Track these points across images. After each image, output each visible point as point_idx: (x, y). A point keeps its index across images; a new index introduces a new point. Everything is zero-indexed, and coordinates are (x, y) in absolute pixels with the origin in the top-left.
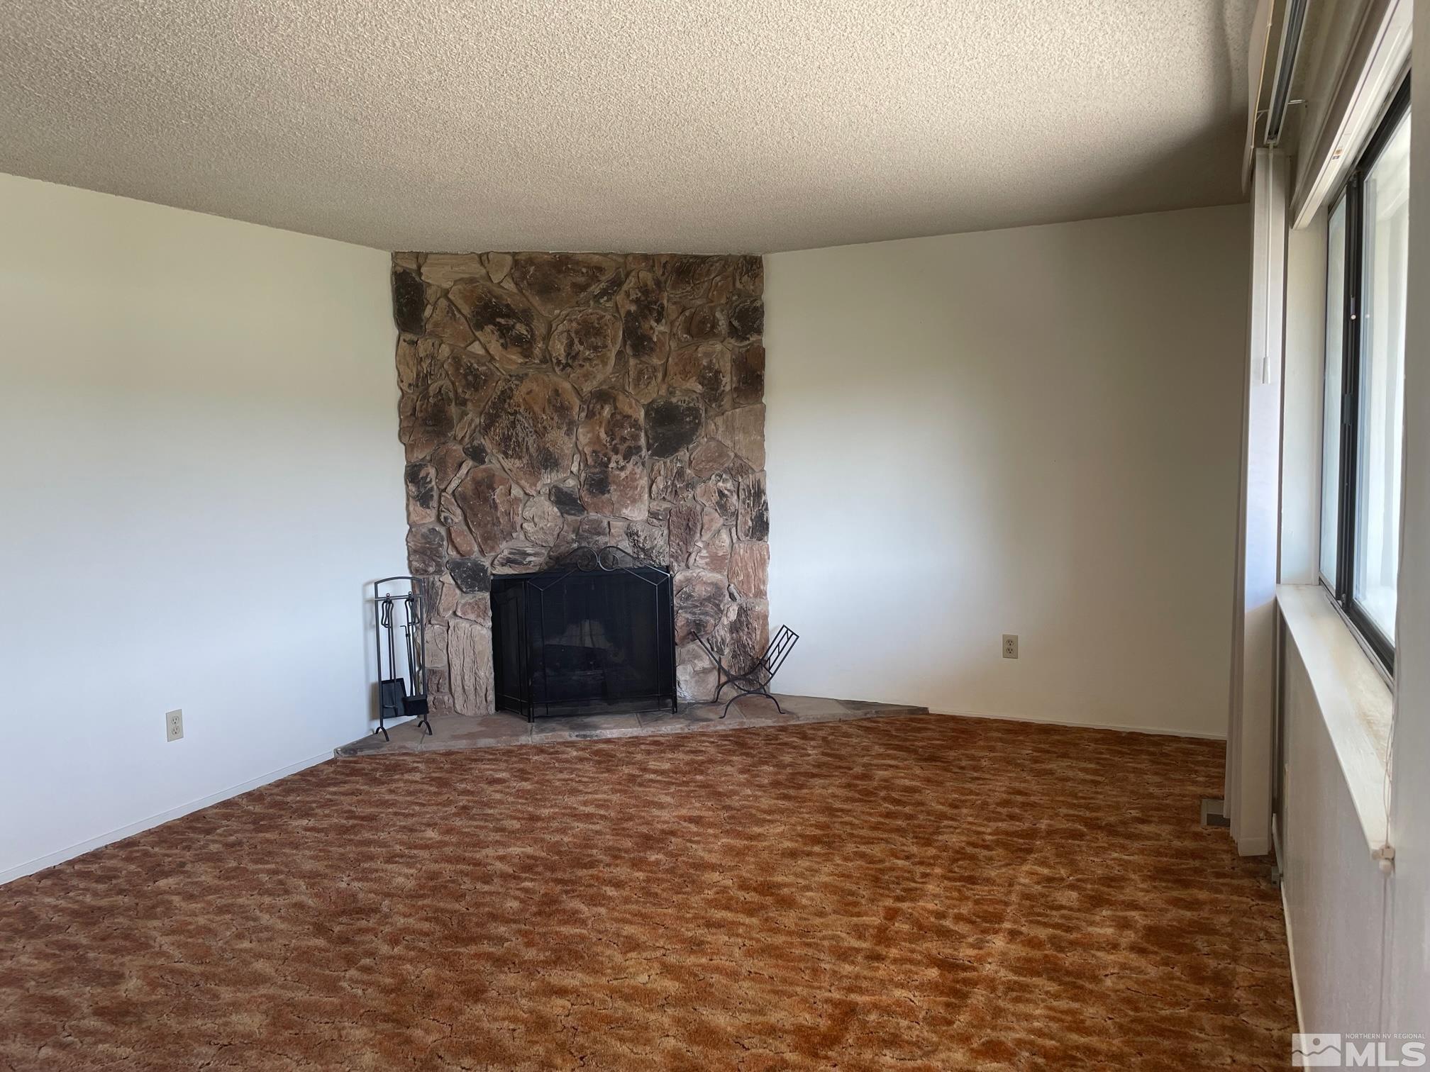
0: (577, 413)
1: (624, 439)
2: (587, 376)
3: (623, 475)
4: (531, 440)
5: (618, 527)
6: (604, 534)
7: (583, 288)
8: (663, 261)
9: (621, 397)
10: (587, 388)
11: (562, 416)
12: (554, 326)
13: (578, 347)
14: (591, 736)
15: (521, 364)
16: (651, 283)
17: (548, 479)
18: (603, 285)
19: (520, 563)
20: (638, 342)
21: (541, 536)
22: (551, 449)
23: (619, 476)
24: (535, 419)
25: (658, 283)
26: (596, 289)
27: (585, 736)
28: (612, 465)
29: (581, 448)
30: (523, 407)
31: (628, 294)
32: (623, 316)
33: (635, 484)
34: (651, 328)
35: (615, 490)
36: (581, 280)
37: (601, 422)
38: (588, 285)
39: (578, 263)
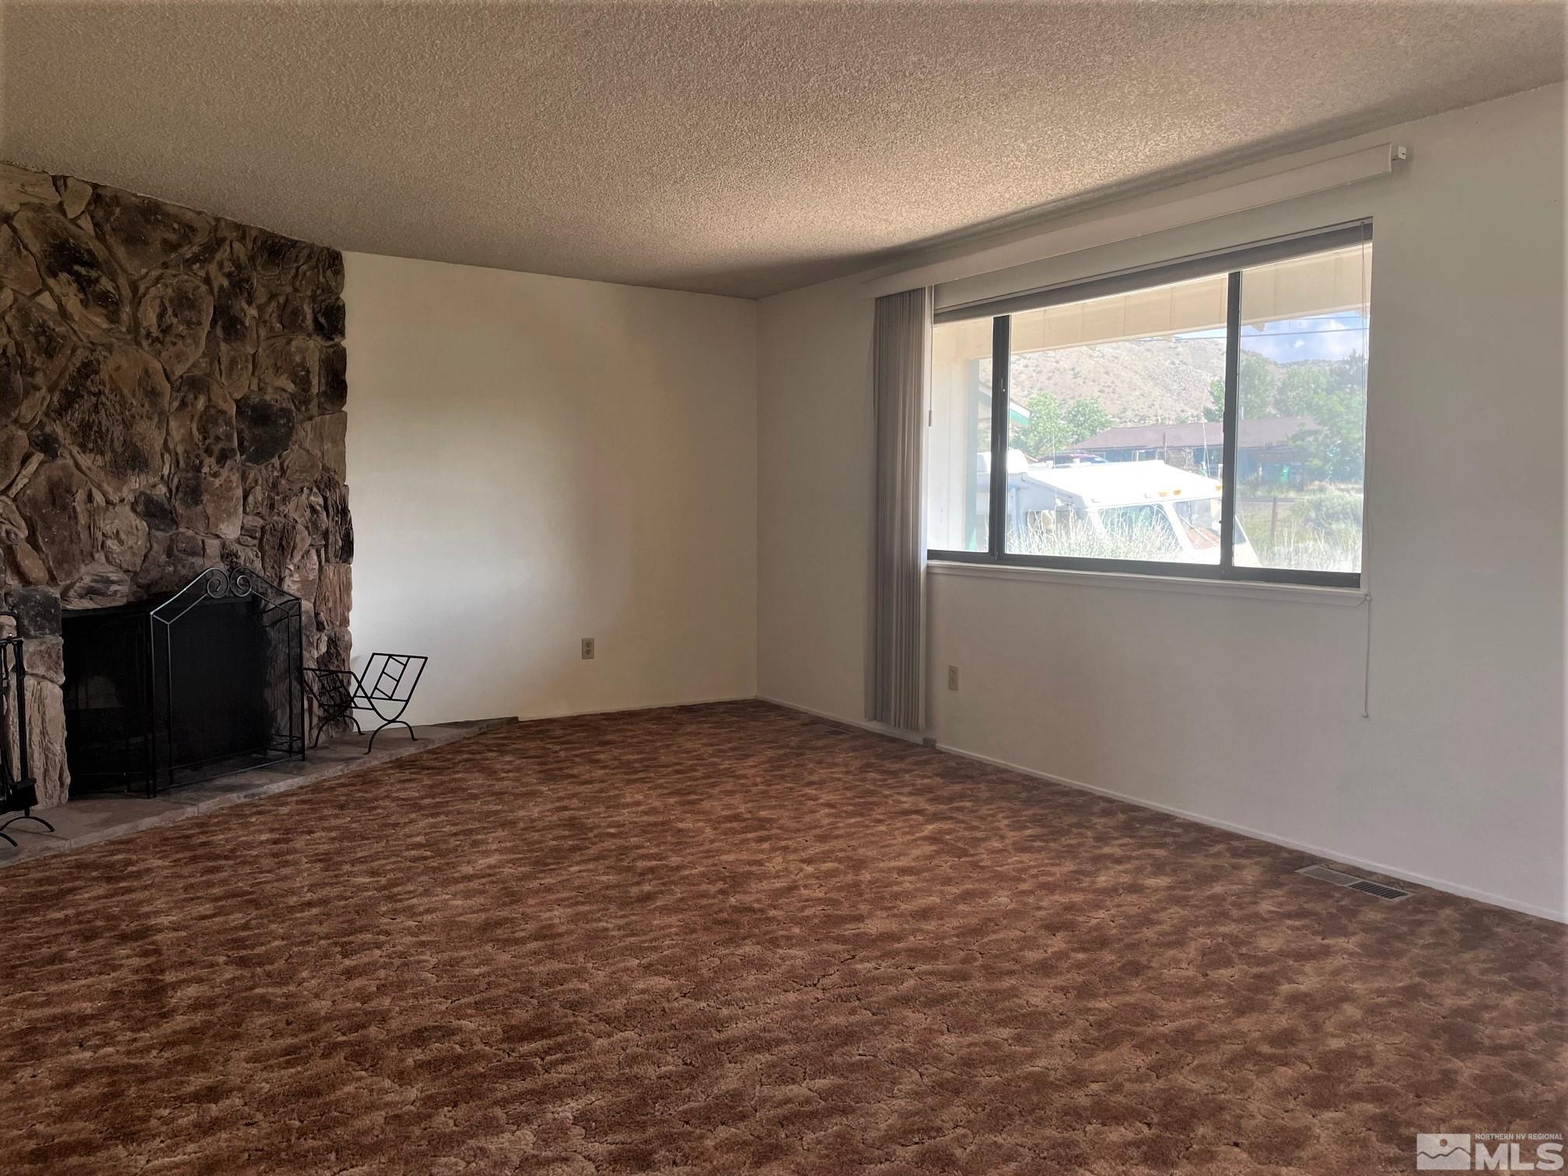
0: (168, 400)
1: (218, 439)
2: (179, 357)
3: (217, 482)
4: (118, 432)
5: (213, 546)
6: (198, 555)
7: (175, 247)
8: (254, 233)
9: (215, 387)
10: (180, 370)
11: (153, 404)
12: (142, 290)
13: (170, 319)
14: (259, 794)
15: (104, 330)
16: (243, 258)
17: (136, 483)
18: (196, 249)
19: (103, 594)
20: (229, 324)
21: (128, 557)
22: (139, 444)
23: (212, 484)
24: (123, 402)
25: (252, 259)
26: (188, 252)
28: (205, 469)
29: (171, 446)
30: (108, 386)
31: (221, 266)
32: (216, 290)
33: (231, 494)
34: (242, 310)
35: (209, 501)
36: (172, 237)
37: (193, 416)
38: (180, 245)
39: (167, 215)
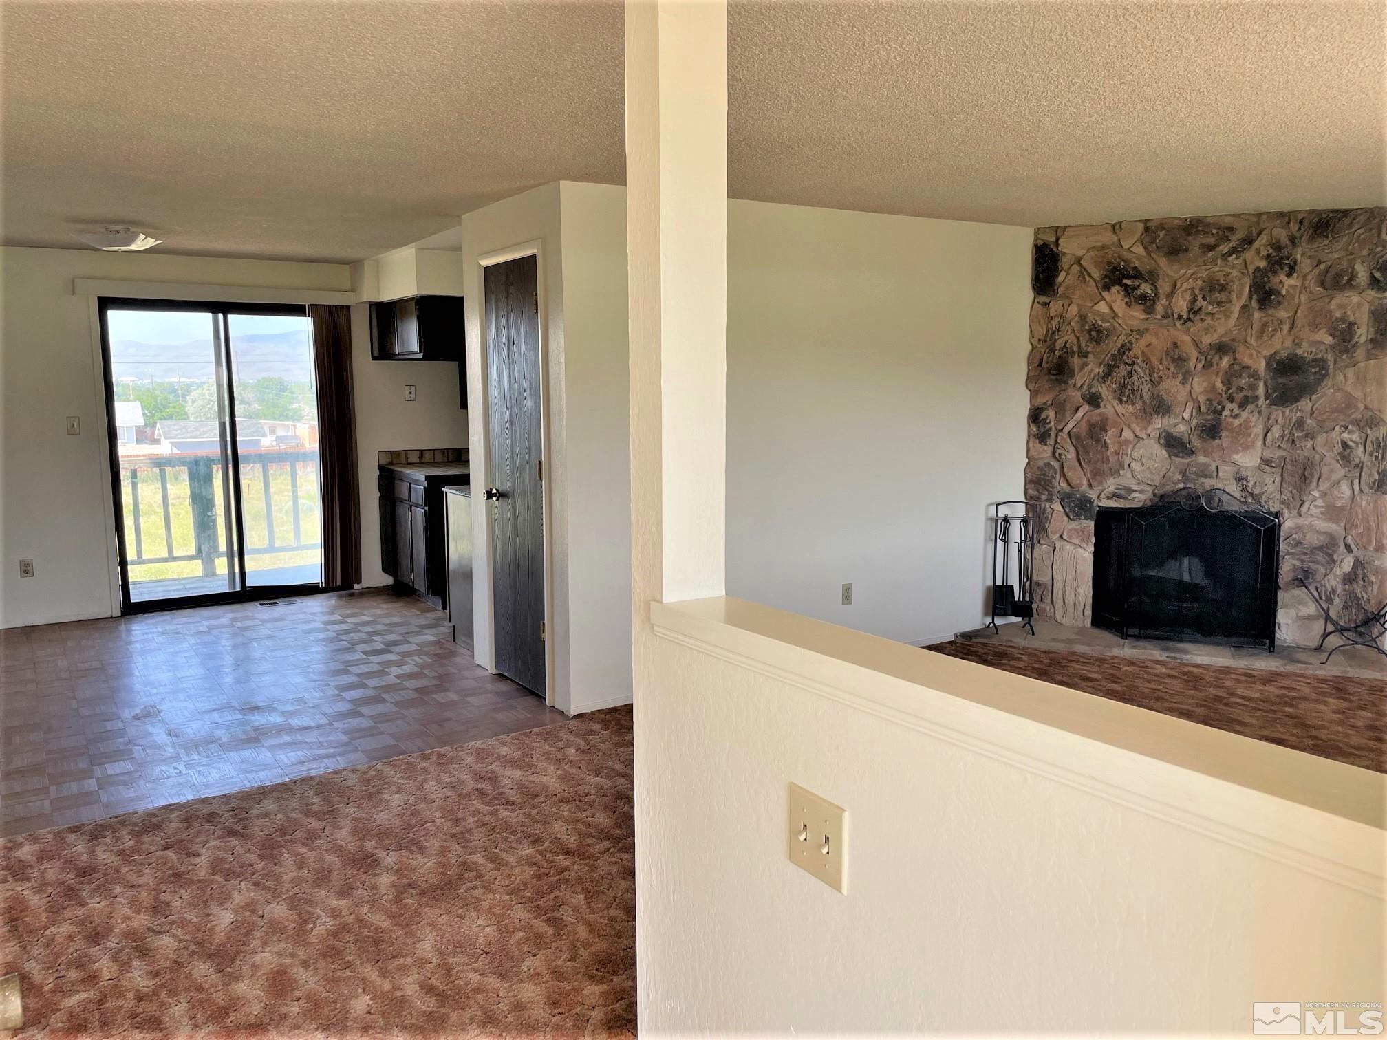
0: (1194, 360)
1: (1240, 389)
2: (1207, 330)
3: (1237, 422)
4: (1146, 388)
5: (1227, 471)
6: (1211, 477)
7: (1211, 248)
8: (1300, 216)
9: (1241, 348)
10: (1207, 340)
11: (1178, 367)
12: (1179, 284)
13: (1200, 302)
14: (1182, 659)
15: (1143, 319)
16: (1285, 240)
17: (1159, 424)
18: (1232, 244)
19: (1125, 498)
20: (1265, 295)
21: (1147, 474)
22: (1165, 397)
23: (1232, 423)
24: (1152, 370)
25: (1293, 240)
26: (1224, 248)
27: (1175, 658)
28: (1226, 412)
29: (1194, 396)
30: (1141, 359)
31: (1258, 251)
32: (1251, 271)
33: (1249, 431)
34: (1281, 282)
35: (1227, 436)
36: (1211, 241)
37: (1218, 373)
38: (1217, 245)
39: (1209, 225)
